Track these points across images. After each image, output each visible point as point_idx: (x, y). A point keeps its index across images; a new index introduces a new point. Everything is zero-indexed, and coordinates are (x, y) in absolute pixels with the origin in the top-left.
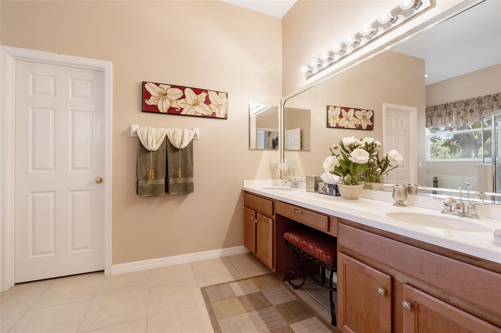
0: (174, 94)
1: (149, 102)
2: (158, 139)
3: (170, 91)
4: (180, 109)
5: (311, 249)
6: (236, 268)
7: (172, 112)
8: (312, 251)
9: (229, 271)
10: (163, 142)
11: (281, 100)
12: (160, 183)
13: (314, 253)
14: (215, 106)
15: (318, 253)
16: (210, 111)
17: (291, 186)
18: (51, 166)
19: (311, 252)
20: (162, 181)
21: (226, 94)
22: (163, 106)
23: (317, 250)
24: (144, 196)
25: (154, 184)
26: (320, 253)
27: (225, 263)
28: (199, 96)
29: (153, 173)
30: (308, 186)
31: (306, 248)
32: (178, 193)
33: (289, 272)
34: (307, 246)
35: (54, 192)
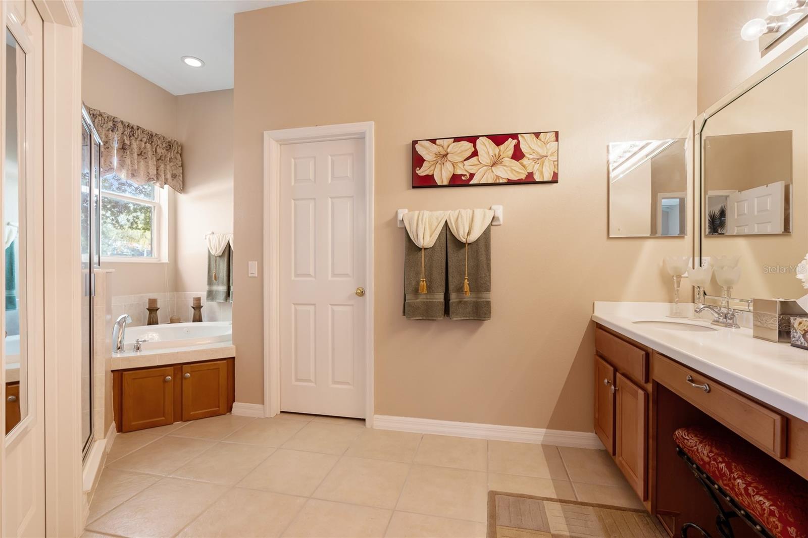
0: (458, 152)
1: (422, 172)
2: (434, 229)
3: (454, 146)
4: (468, 176)
5: (739, 489)
6: (567, 474)
7: (457, 182)
8: (741, 494)
9: (551, 476)
10: (441, 233)
11: (694, 121)
12: (437, 301)
13: (746, 503)
14: (531, 161)
15: (758, 506)
16: (523, 172)
17: (716, 322)
18: (312, 273)
19: (740, 498)
20: (440, 297)
21: (554, 134)
22: (442, 175)
23: (759, 498)
24: (412, 319)
25: (428, 301)
26: (764, 510)
27: (548, 457)
28: (502, 147)
29: (425, 283)
30: (759, 324)
31: (725, 482)
32: (465, 318)
33: (689, 524)
34: (730, 479)
35: (314, 305)
